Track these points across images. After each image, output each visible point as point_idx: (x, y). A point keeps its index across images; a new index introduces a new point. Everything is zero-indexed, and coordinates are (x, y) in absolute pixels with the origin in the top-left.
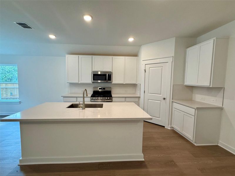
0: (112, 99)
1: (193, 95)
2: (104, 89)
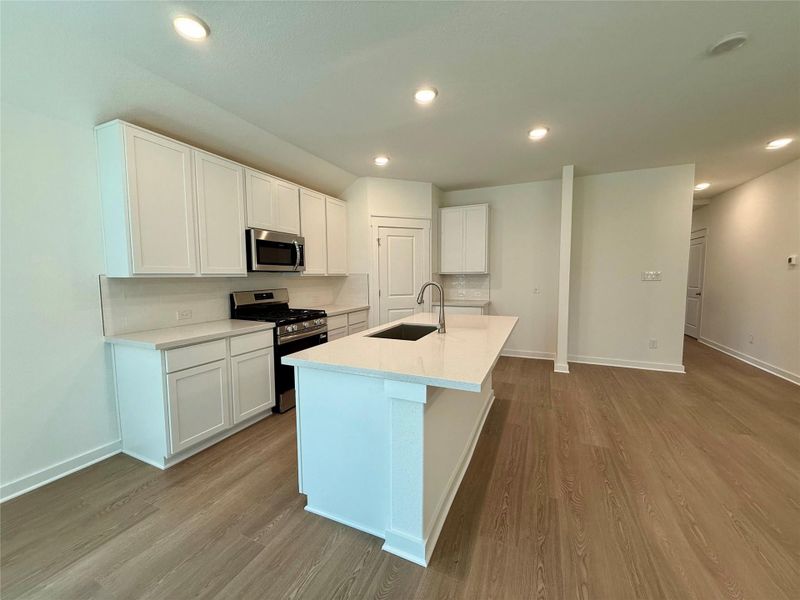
0: (325, 324)
2: (270, 296)
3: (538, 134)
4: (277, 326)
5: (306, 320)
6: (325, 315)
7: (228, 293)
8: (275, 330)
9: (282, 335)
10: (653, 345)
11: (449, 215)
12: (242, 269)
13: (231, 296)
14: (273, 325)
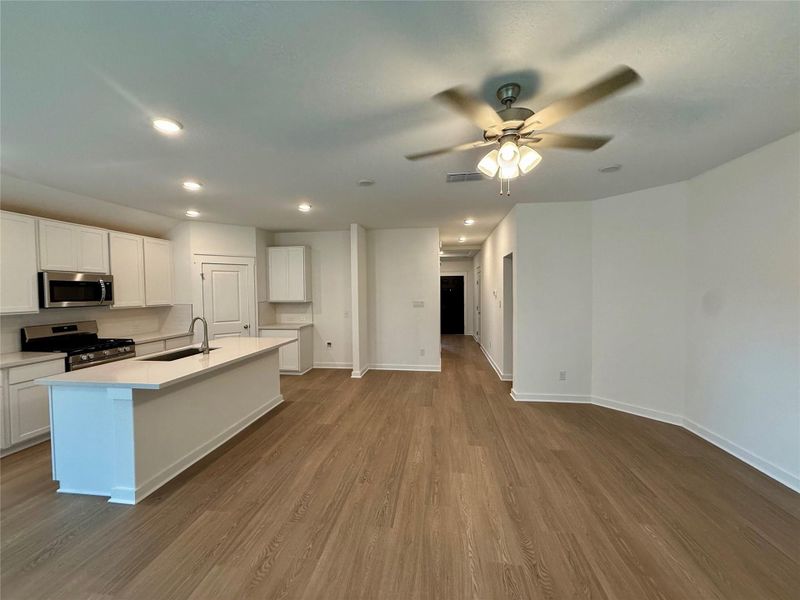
0: (133, 351)
1: (277, 315)
2: (74, 328)
3: (305, 208)
4: (69, 355)
5: (106, 349)
6: (133, 343)
7: (18, 328)
8: (67, 359)
9: (74, 363)
10: (423, 352)
11: (275, 253)
12: (33, 306)
13: (22, 331)
14: (65, 355)
